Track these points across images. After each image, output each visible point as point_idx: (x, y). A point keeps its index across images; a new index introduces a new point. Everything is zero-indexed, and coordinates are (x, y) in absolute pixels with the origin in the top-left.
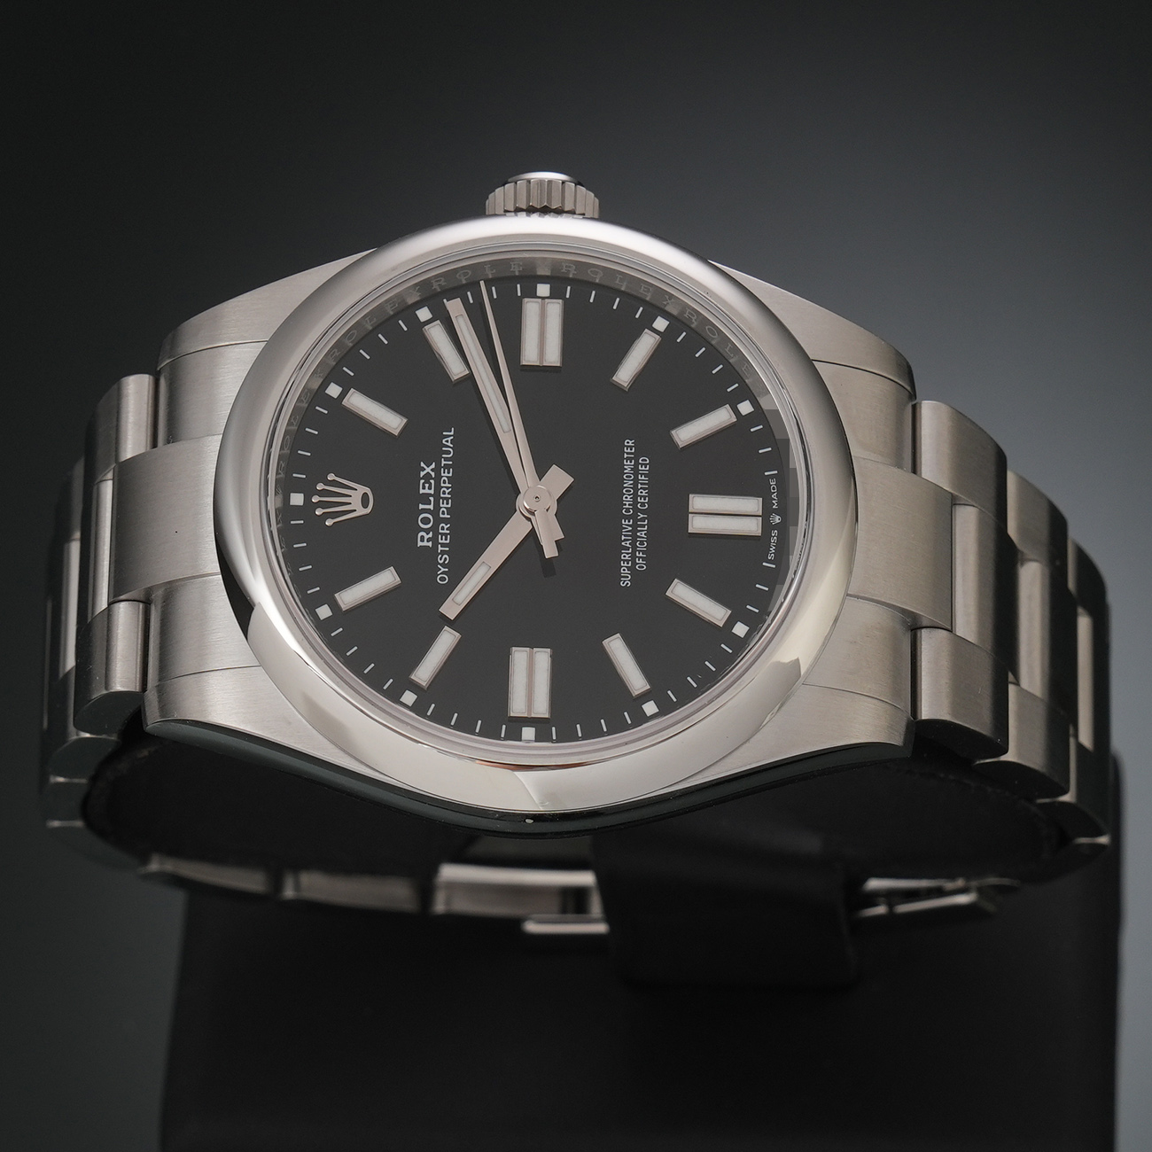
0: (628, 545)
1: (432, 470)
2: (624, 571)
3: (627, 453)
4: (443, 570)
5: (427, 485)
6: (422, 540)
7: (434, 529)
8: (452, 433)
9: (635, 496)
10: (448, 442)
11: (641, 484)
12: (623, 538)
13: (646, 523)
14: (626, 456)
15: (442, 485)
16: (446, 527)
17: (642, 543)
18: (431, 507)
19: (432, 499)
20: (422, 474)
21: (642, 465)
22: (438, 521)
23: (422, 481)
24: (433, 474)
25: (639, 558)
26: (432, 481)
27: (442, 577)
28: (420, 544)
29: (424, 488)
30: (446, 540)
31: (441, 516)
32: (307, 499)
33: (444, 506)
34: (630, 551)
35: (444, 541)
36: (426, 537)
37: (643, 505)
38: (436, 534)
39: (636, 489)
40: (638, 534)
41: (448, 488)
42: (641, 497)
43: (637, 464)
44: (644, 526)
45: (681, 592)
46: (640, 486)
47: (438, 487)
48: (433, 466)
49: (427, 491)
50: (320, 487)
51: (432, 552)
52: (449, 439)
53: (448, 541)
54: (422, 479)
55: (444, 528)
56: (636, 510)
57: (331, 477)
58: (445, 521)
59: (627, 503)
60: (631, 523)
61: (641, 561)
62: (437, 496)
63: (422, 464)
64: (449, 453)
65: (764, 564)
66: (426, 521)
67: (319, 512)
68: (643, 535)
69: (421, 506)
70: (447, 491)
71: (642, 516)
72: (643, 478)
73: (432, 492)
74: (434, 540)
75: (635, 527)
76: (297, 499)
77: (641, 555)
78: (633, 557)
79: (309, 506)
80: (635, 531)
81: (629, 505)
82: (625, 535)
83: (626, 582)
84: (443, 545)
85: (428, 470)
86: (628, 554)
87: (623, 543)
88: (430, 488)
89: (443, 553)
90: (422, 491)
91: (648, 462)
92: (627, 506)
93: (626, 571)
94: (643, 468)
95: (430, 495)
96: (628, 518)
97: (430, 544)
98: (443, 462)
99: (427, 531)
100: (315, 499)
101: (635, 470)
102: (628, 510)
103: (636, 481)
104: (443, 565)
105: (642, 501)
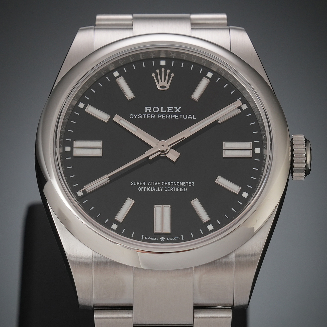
0: (149, 184)
1: (178, 111)
2: (138, 183)
3: (188, 183)
4: (136, 116)
5: (171, 110)
6: (147, 108)
7: (152, 113)
8: (194, 118)
9: (170, 186)
10: (190, 117)
11: (175, 189)
12: (152, 182)
13: (159, 190)
14: (187, 183)
15: (171, 115)
16: (154, 117)
17: (150, 189)
18: (162, 111)
19: (165, 111)
20: (176, 108)
21: (184, 189)
22: (156, 114)
23: (173, 108)
24: (176, 112)
25: (144, 188)
26: (173, 111)
27: (132, 116)
28: (146, 108)
29: (170, 108)
30: (148, 117)
31: (158, 115)
32: (163, 67)
33: (163, 116)
34: (146, 185)
35: (147, 116)
36: (149, 110)
37: (166, 189)
38: (151, 113)
39: (173, 187)
40: (154, 188)
41: (170, 117)
42: (170, 189)
43: (184, 187)
44: (157, 189)
45: (129, 203)
46: (174, 188)
47: (170, 114)
48: (179, 112)
49: (168, 110)
50: (168, 71)
51: (143, 112)
52: (191, 117)
53: (147, 118)
54: (174, 108)
55: (153, 116)
56: (164, 187)
57: (173, 75)
58: (156, 117)
59: (167, 183)
60: (158, 185)
61: (142, 189)
62: (167, 113)
63: (180, 108)
64: (185, 117)
65: (143, 235)
66: (156, 109)
67: (158, 71)
68: (153, 190)
69: (162, 108)
70: (169, 117)
71: (162, 189)
72: (178, 189)
73: (168, 111)
74: (148, 113)
75: (157, 186)
76: (163, 63)
77: (145, 189)
78: (144, 186)
79: (160, 67)
80: (155, 186)
81: (166, 184)
82: (153, 183)
83: (133, 183)
84: (146, 116)
85: (178, 110)
86: (145, 184)
87: (149, 182)
88: (170, 111)
89: (143, 116)
90: (168, 108)
91: (185, 191)
92: (165, 183)
93: (137, 184)
94: (182, 189)
95: (167, 111)
96: (160, 184)
97: (146, 111)
98: (181, 115)
99: (152, 110)
100: (163, 69)
101: (181, 186)
102: (164, 184)
103: (177, 187)
104: (137, 116)
105: (168, 189)
